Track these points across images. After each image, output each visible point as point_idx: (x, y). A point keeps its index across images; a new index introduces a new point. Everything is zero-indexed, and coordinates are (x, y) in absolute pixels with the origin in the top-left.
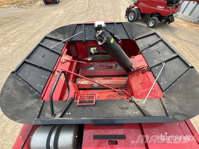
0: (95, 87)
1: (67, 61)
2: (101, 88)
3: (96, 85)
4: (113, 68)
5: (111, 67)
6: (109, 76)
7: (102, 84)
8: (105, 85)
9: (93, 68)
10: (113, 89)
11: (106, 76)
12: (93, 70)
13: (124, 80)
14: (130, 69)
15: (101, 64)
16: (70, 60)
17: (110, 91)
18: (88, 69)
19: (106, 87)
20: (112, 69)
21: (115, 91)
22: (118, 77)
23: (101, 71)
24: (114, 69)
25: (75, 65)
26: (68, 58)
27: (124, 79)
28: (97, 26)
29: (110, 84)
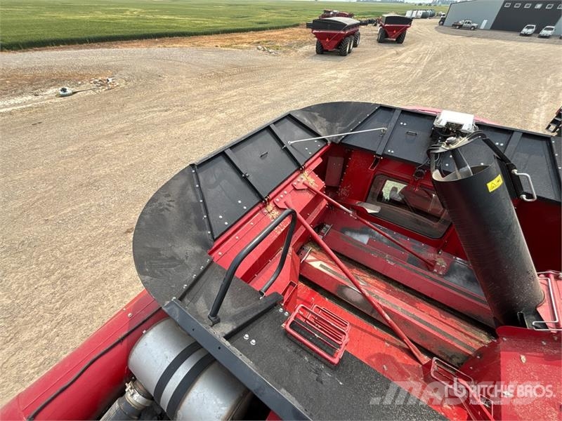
0: (346, 298)
1: (310, 189)
2: (365, 311)
3: (352, 294)
4: (435, 270)
5: (429, 266)
6: (406, 288)
7: (377, 306)
8: (383, 312)
9: (364, 239)
10: (407, 340)
11: (398, 284)
12: (364, 244)
13: (466, 334)
14: (522, 315)
15: (398, 240)
16: (316, 189)
17: (394, 342)
18: (348, 234)
19: (387, 321)
20: (430, 274)
21: (410, 353)
22: (442, 311)
23: (390, 260)
24: (436, 277)
25: (322, 208)
26: (314, 184)
27: (463, 330)
28: (443, 124)
29: (405, 320)
